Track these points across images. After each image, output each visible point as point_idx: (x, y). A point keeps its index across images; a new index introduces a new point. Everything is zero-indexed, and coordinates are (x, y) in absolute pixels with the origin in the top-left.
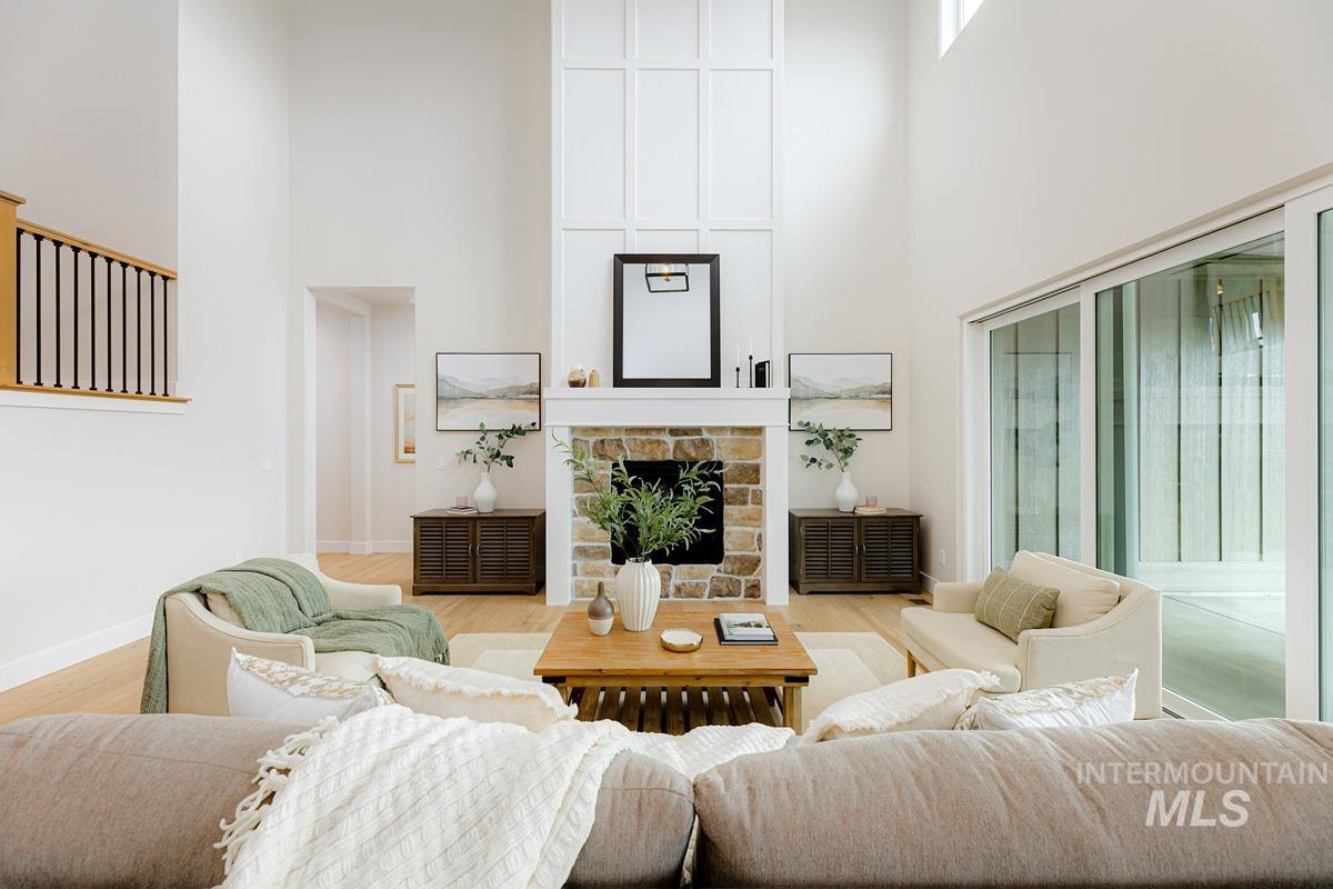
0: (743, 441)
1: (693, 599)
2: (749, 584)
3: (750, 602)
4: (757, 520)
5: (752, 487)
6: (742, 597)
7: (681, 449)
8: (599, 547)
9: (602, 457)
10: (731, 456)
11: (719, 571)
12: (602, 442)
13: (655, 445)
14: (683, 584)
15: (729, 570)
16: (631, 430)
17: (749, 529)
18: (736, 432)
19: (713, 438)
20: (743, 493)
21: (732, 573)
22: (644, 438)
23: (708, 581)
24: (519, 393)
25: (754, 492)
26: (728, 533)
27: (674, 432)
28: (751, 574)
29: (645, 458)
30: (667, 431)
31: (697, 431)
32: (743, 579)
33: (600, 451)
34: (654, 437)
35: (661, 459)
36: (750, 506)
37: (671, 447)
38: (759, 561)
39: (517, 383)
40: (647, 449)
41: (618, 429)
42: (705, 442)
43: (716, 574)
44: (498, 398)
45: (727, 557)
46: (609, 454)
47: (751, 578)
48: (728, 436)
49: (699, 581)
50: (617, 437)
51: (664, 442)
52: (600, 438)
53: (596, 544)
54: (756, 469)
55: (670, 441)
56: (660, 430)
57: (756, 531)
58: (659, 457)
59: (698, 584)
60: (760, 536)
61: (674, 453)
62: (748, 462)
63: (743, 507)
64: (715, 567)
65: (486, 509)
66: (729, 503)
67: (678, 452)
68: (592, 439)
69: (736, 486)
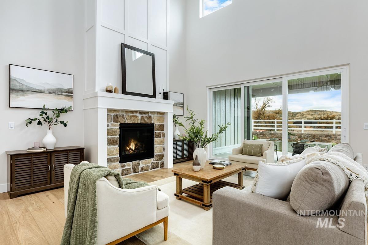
0: (160, 117)
1: (146, 171)
2: (162, 163)
3: (162, 169)
4: (163, 142)
5: (162, 132)
6: (159, 168)
7: (143, 119)
8: (115, 157)
9: (117, 121)
10: (157, 122)
11: (153, 160)
12: (117, 115)
13: (135, 117)
14: (143, 167)
15: (157, 159)
16: (127, 111)
17: (161, 145)
18: (158, 114)
19: (152, 115)
20: (160, 133)
21: (157, 160)
22: (131, 114)
23: (150, 164)
24: (63, 92)
25: (163, 133)
26: (156, 147)
27: (141, 113)
28: (162, 160)
29: (131, 122)
30: (139, 112)
31: (147, 113)
32: (160, 162)
33: (116, 119)
34: (135, 114)
35: (137, 122)
36: (162, 138)
37: (140, 118)
38: (164, 155)
39: (61, 87)
40: (132, 119)
41: (122, 111)
42: (150, 117)
43: (152, 161)
44: (50, 93)
45: (156, 155)
46: (120, 120)
47: (162, 161)
48: (156, 115)
49: (148, 165)
50: (122, 114)
51: (138, 117)
52: (115, 114)
53: (114, 156)
54: (163, 126)
55: (139, 116)
56: (136, 112)
57: (163, 146)
58: (136, 122)
59: (148, 166)
60: (164, 147)
61: (141, 120)
62: (161, 124)
63: (160, 138)
64: (152, 159)
65: (50, 148)
66: (156, 137)
67: (142, 120)
68: (113, 114)
69: (158, 131)
